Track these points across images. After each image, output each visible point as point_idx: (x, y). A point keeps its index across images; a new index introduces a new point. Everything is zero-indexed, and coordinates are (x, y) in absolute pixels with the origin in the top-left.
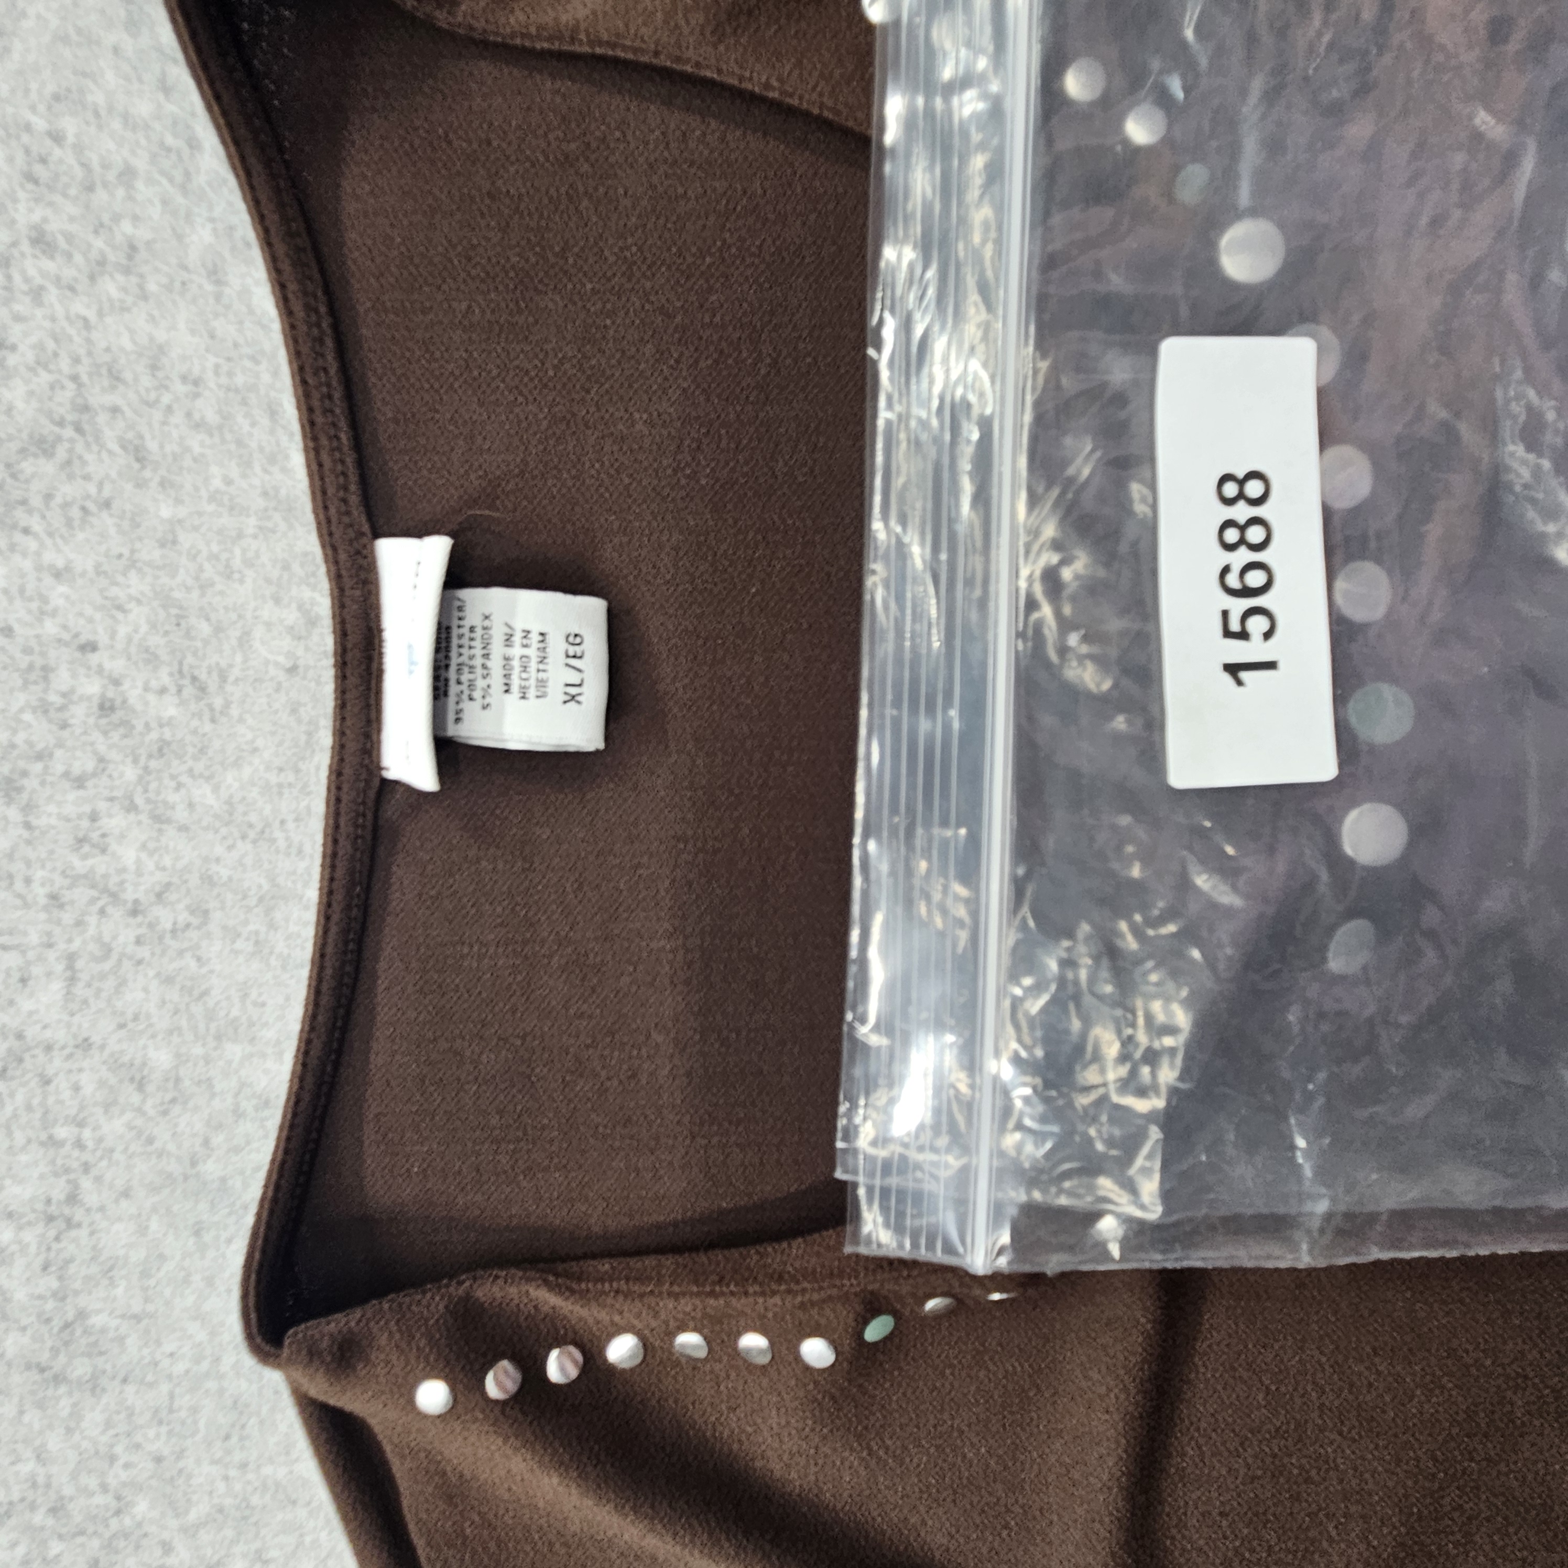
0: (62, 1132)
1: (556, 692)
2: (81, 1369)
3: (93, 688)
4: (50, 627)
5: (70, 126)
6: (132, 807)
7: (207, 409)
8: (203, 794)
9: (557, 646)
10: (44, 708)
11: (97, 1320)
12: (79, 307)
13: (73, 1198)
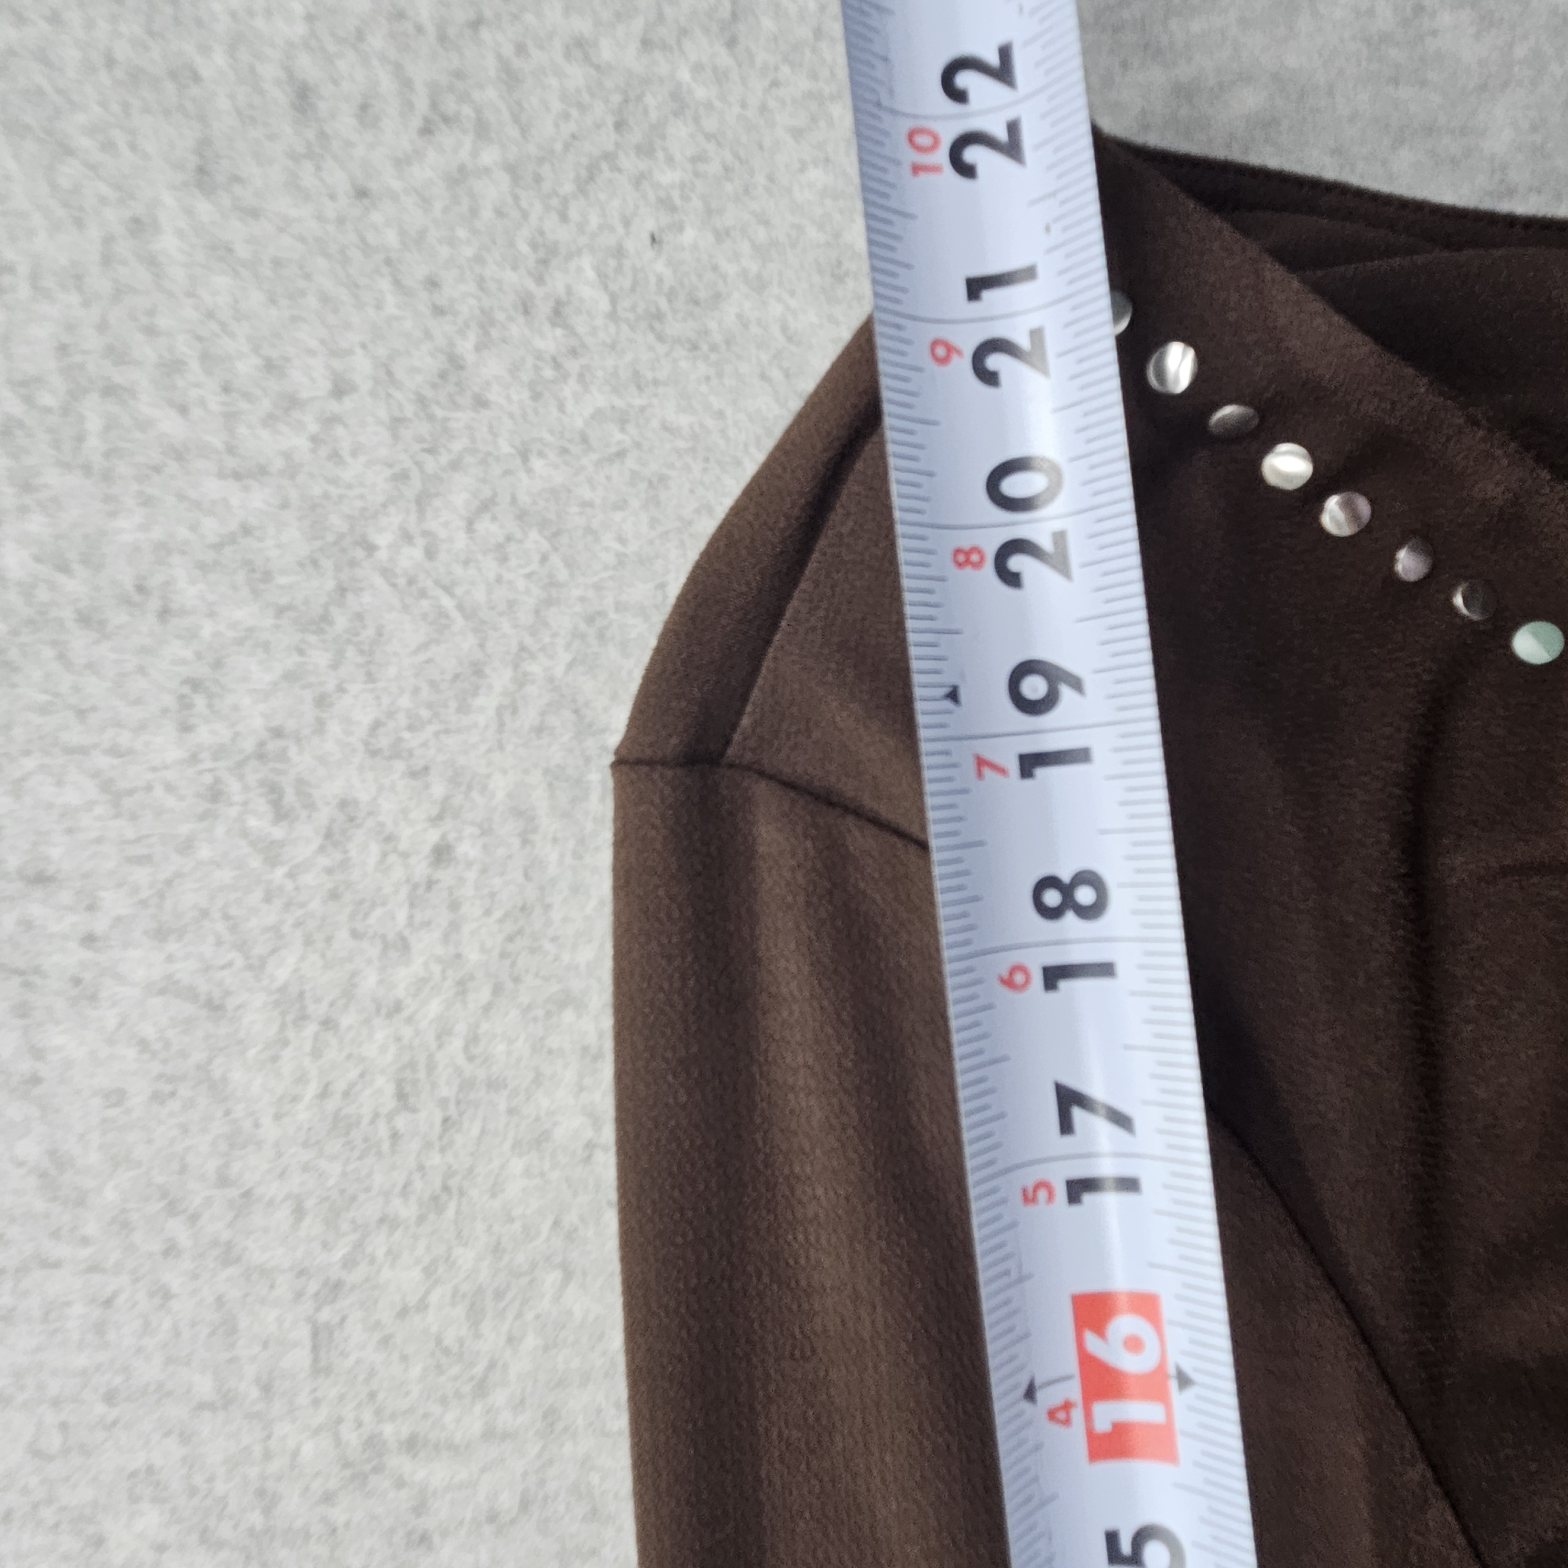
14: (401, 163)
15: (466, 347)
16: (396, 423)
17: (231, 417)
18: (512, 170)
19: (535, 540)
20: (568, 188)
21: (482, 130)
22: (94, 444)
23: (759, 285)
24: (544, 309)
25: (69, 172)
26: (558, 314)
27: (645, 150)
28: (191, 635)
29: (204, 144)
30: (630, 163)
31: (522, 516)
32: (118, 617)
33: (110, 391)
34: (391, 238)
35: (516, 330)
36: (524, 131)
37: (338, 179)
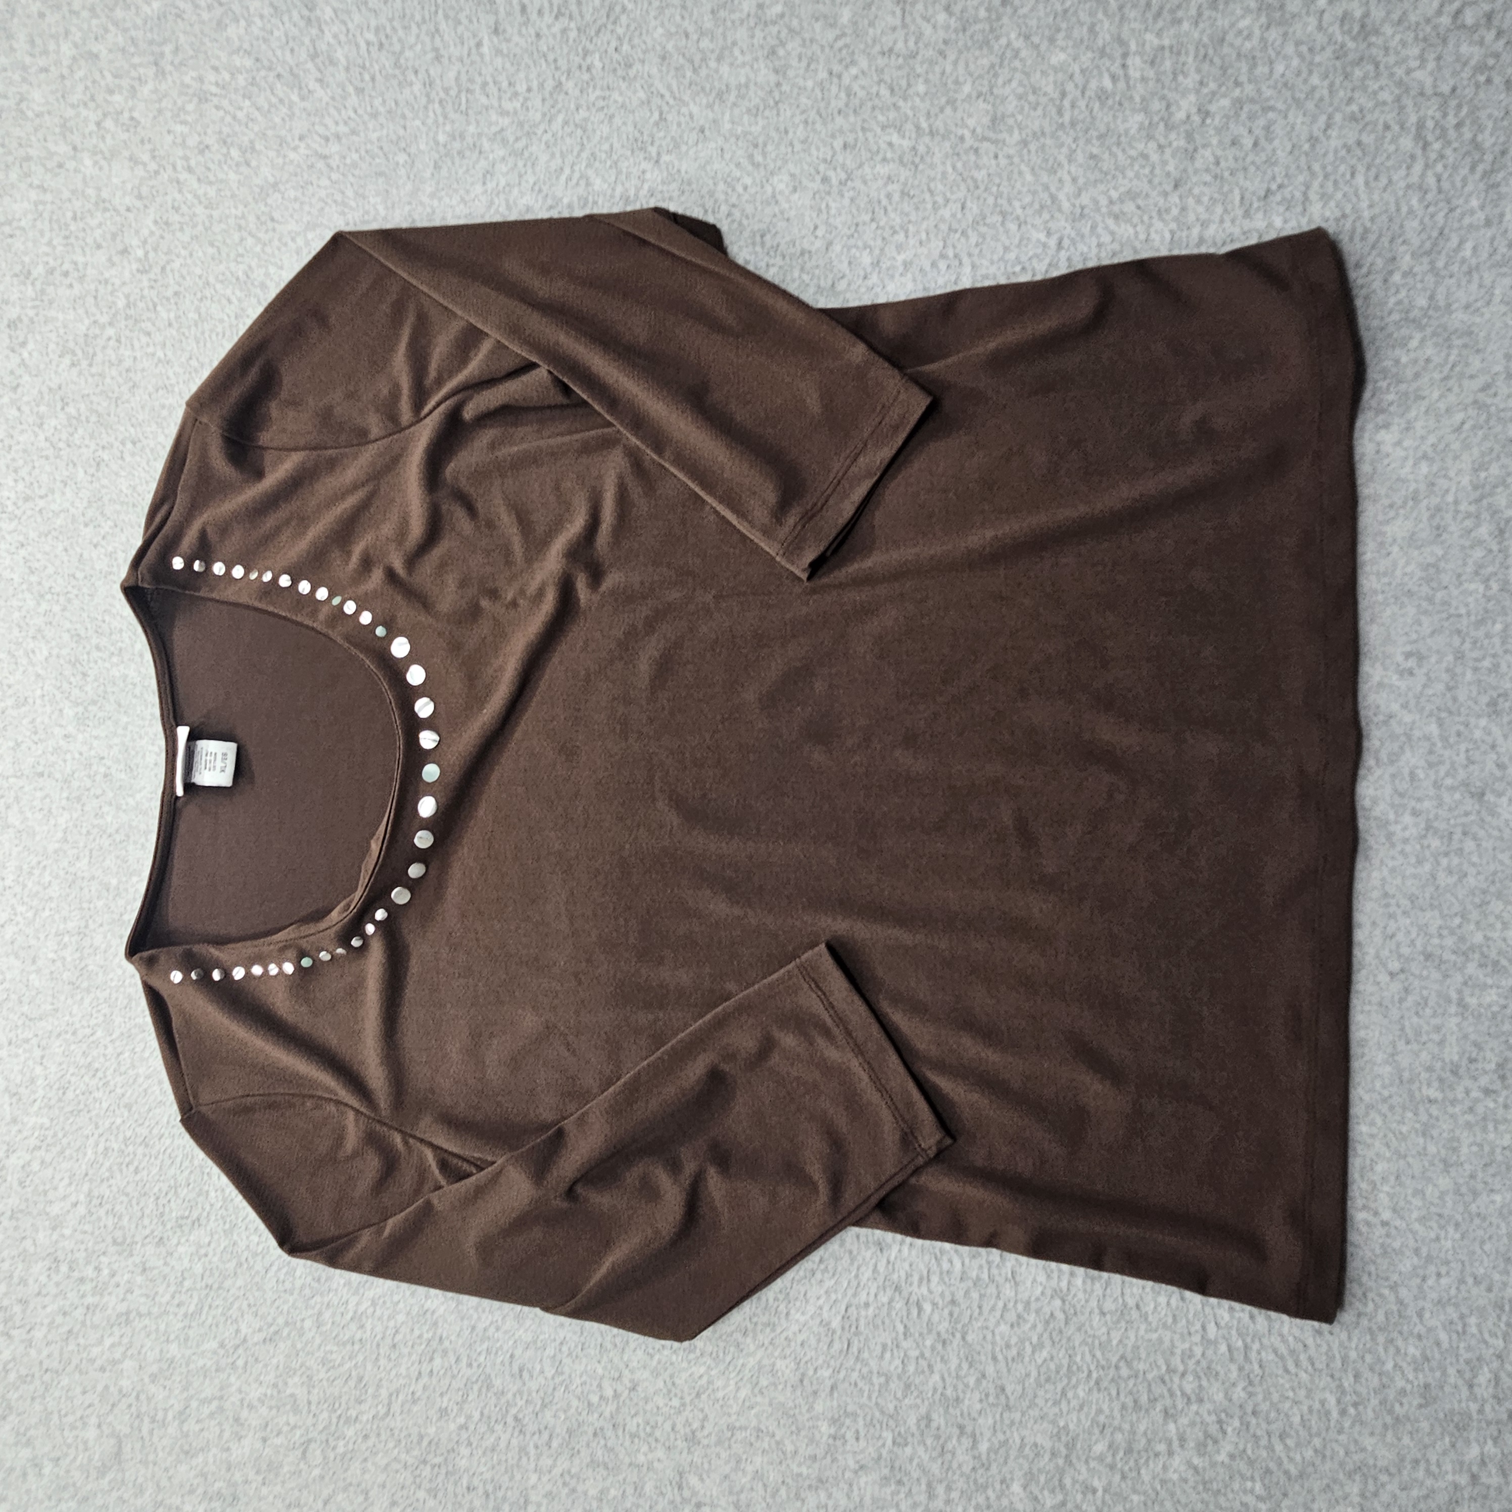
0: (85, 905)
1: (218, 769)
2: (85, 985)
3: (102, 770)
4: (93, 753)
5: (107, 618)
6: (110, 804)
7: (137, 692)
8: (131, 801)
9: (219, 757)
10: (89, 776)
11: (91, 968)
12: (107, 665)
13: (86, 927)
14: (549, 27)
15: (563, 79)
16: (544, 100)
17: (500, 98)
18: (579, 29)
19: (579, 132)
20: (593, 33)
21: (571, 18)
22: (463, 107)
23: (643, 62)
24: (584, 68)
25: (460, 29)
26: (589, 69)
27: (615, 23)
28: (486, 158)
29: (497, 23)
30: (610, 27)
31: (576, 126)
32: (468, 153)
33: (468, 91)
34: (545, 49)
35: (578, 73)
36: (582, 17)
37: (532, 31)
